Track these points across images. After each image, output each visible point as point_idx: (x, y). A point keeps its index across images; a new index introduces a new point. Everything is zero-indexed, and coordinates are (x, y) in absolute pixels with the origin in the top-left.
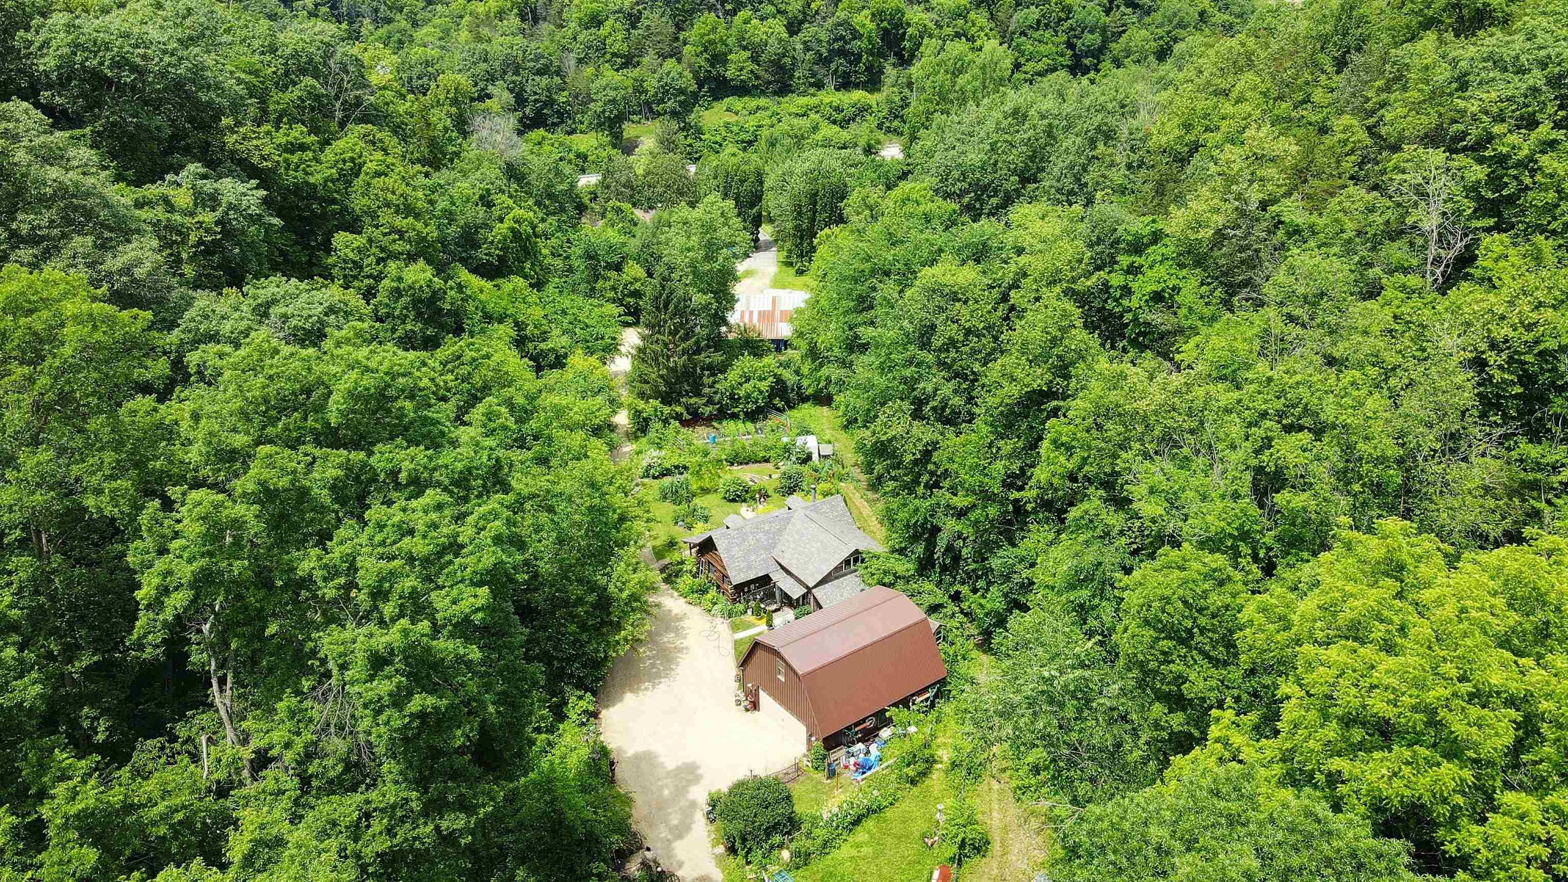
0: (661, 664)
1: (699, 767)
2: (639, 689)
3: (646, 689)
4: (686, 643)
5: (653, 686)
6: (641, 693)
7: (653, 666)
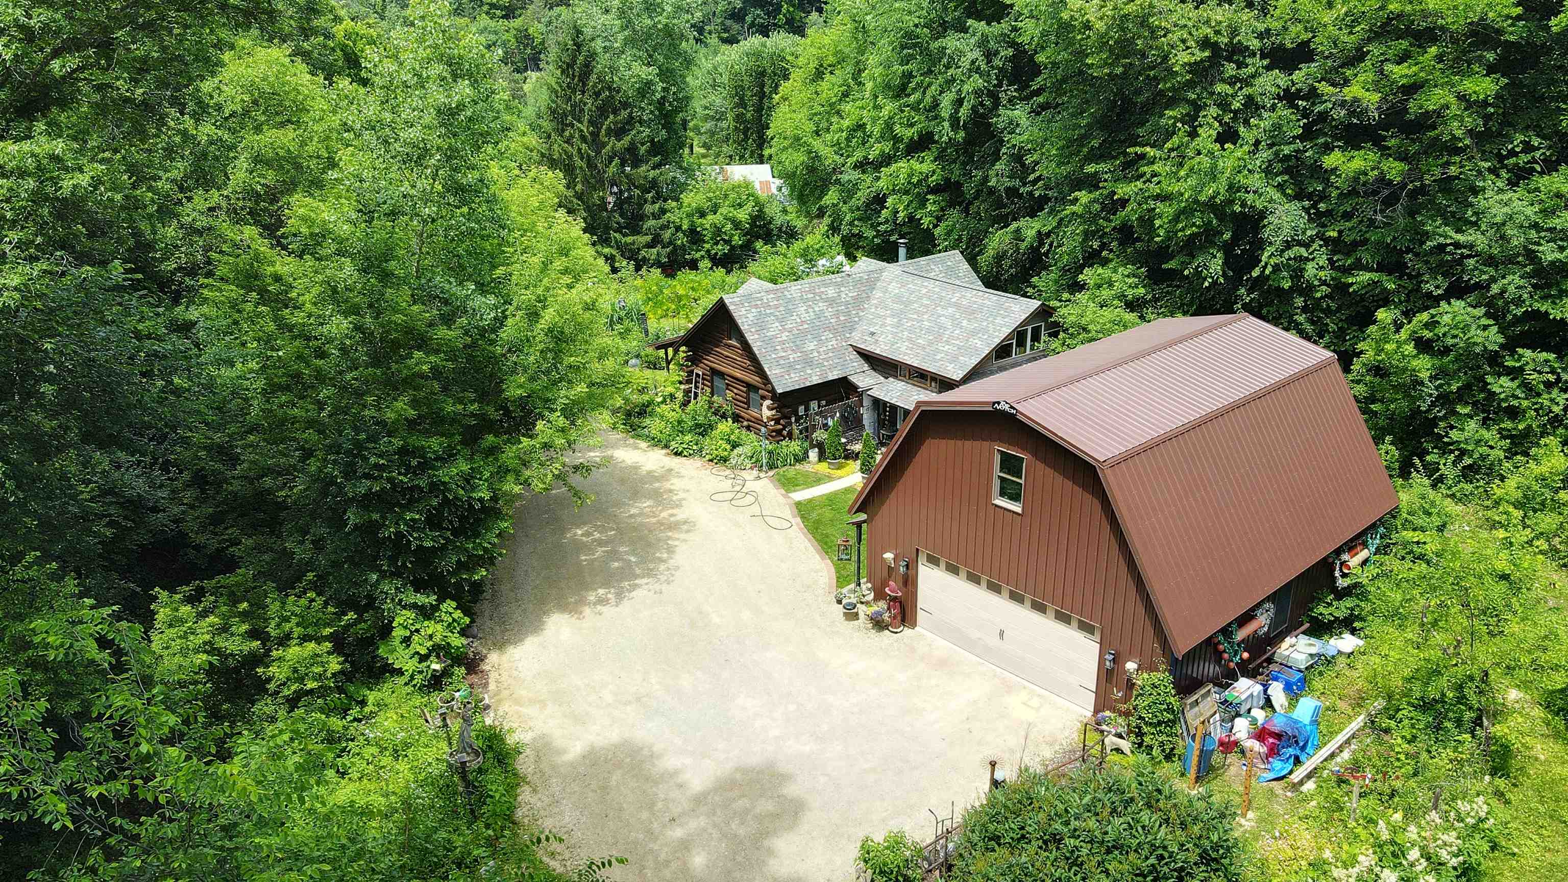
0: (633, 552)
1: (784, 778)
2: (582, 602)
3: (602, 601)
4: (681, 515)
5: (620, 596)
6: (587, 611)
7: (614, 555)
